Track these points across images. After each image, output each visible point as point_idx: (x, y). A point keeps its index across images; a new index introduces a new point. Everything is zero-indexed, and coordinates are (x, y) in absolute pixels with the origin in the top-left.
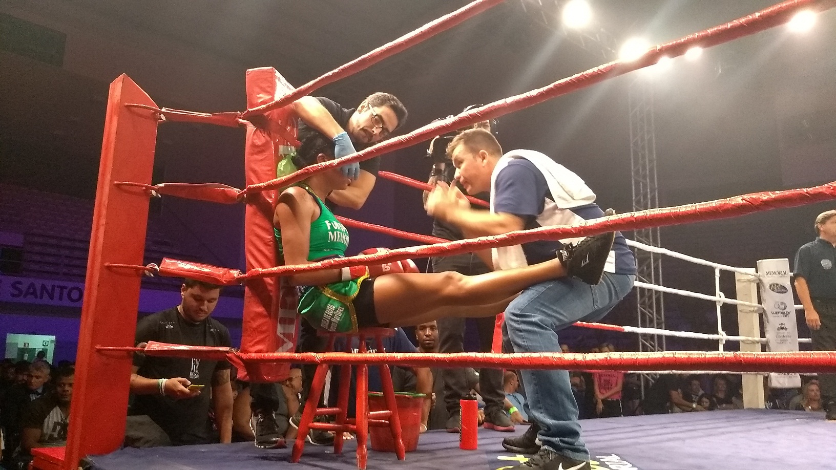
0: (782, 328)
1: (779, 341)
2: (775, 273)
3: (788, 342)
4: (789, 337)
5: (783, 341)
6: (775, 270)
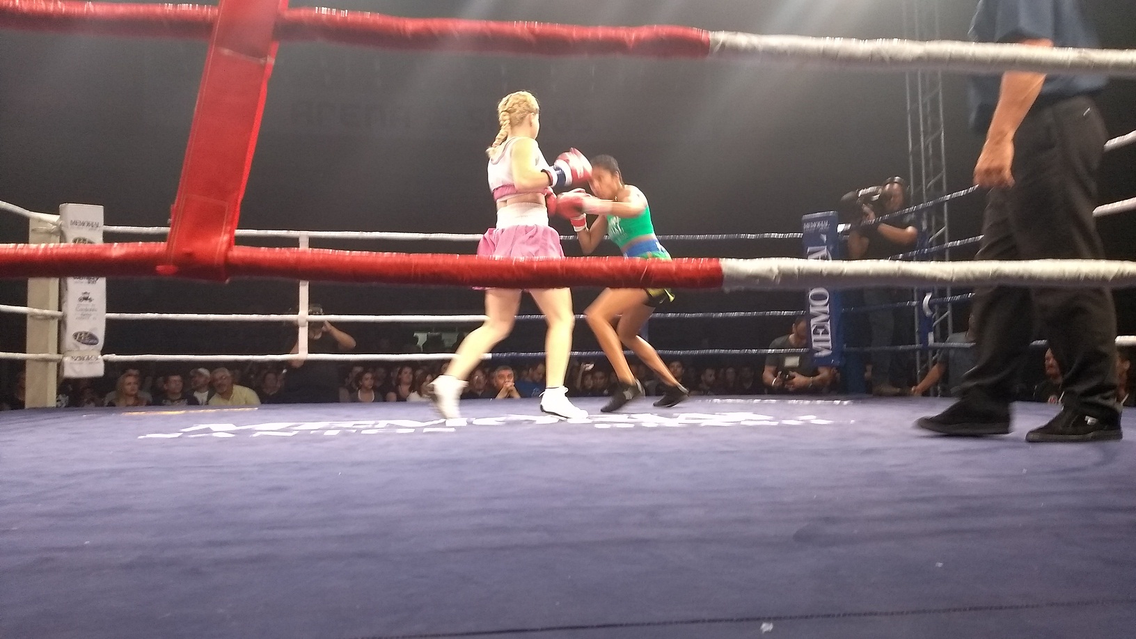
0: (86, 299)
1: (79, 316)
2: (83, 224)
3: (92, 317)
4: (93, 310)
5: (85, 315)
6: (85, 220)
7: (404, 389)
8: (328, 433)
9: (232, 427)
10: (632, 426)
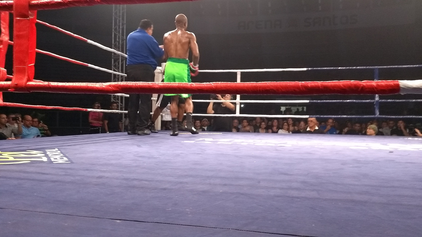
7: (275, 129)
8: (242, 144)
9: (211, 140)
10: (367, 148)
